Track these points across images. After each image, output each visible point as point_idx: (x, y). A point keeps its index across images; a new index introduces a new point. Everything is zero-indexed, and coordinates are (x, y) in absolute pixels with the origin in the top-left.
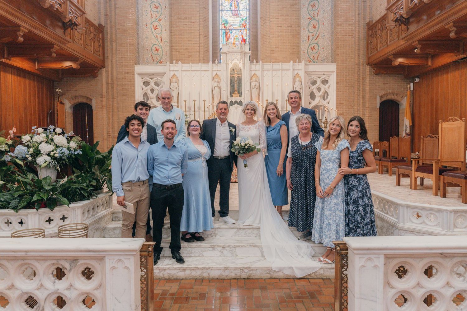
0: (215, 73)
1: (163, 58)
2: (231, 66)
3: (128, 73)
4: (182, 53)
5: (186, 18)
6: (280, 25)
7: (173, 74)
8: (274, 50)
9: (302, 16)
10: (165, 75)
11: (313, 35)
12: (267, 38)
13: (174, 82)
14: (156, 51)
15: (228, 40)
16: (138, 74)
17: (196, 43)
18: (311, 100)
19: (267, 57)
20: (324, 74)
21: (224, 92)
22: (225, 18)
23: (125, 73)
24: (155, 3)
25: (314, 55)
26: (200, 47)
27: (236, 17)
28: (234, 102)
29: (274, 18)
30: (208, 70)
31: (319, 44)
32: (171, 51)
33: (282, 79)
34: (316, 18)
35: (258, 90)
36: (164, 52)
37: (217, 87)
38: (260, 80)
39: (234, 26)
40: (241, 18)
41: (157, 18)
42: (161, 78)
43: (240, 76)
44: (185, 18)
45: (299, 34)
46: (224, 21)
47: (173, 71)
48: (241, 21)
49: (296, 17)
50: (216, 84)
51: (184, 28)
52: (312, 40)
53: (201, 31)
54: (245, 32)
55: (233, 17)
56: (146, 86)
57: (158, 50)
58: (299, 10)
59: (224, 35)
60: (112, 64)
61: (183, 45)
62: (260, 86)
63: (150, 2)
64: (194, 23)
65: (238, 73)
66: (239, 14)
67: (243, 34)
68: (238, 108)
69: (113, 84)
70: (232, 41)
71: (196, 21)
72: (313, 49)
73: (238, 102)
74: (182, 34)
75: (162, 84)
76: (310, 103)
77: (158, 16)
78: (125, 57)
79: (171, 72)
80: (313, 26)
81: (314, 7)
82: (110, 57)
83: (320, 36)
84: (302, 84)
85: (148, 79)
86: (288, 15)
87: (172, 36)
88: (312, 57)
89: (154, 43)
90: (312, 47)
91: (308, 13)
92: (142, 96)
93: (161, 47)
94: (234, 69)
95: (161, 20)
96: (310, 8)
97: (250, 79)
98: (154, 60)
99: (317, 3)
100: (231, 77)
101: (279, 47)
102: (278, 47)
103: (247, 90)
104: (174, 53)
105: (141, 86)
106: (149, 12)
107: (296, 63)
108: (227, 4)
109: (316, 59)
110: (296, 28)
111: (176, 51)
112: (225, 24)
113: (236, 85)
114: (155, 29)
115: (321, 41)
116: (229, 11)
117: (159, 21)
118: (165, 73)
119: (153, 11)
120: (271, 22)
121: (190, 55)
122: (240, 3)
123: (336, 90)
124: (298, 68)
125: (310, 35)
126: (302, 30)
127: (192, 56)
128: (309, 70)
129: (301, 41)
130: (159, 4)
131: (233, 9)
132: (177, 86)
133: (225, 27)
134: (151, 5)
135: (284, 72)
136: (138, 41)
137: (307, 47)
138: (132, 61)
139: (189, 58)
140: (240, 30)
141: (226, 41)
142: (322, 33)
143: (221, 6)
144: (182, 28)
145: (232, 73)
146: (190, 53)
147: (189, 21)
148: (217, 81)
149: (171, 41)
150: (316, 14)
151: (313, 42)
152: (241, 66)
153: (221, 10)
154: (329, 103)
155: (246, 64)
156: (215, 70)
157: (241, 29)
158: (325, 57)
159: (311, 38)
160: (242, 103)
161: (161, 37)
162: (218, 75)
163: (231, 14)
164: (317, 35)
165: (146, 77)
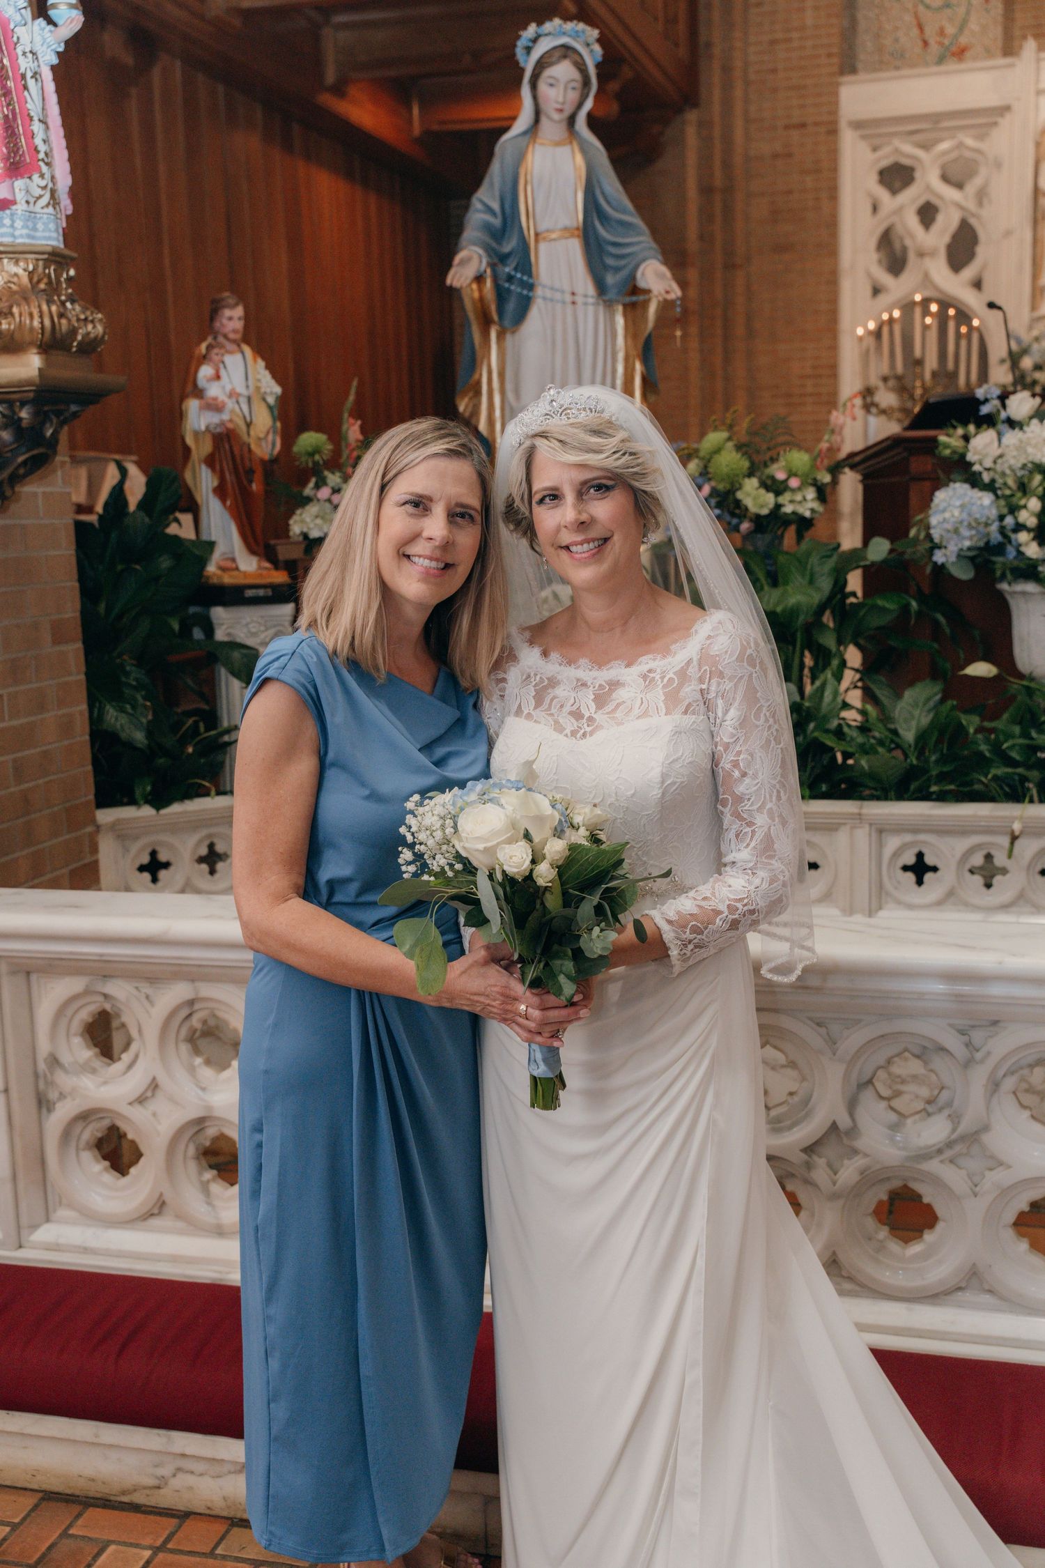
3: (803, 125)
10: (1005, 122)
16: (858, 125)
23: (787, 127)
42: (981, 138)
56: (894, 192)
60: (727, 86)
69: (729, 190)
75: (983, 172)
78: (789, 40)
82: (717, 51)
85: (908, 148)
92: (873, 242)
98: (926, 43)
105: (870, 195)
118: (1007, 109)
138: (829, 55)
165: (897, 143)
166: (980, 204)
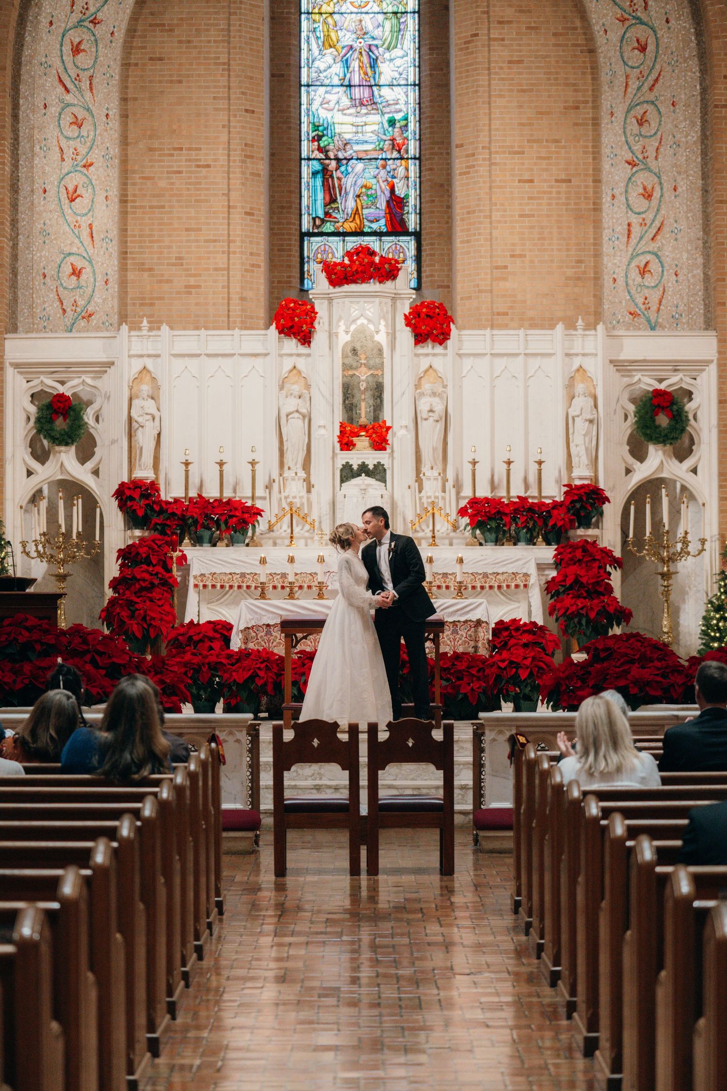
0: (288, 363)
1: (97, 299)
2: (344, 338)
4: (162, 275)
5: (181, 149)
6: (526, 177)
7: (140, 367)
8: (506, 267)
9: (606, 151)
10: (111, 372)
11: (643, 224)
12: (480, 223)
13: (145, 396)
14: (74, 278)
15: (333, 200)
16: (16, 366)
17: (215, 241)
18: (631, 460)
19: (480, 291)
20: (676, 370)
21: (322, 431)
22: (323, 114)
24: (75, 110)
25: (646, 292)
26: (229, 253)
27: (364, 111)
28: (355, 467)
29: (504, 153)
30: (266, 355)
31: (663, 258)
32: (123, 268)
33: (527, 387)
34: (652, 164)
35: (440, 426)
36: (99, 277)
37: (296, 415)
38: (450, 390)
39: (356, 148)
40: (387, 116)
41: (79, 158)
42: (96, 379)
43: (380, 373)
44: (175, 149)
45: (597, 208)
46: (316, 127)
47: (142, 356)
48: (386, 125)
49: (587, 147)
50: (291, 405)
51: (172, 184)
52: (641, 238)
53: (234, 195)
54: (401, 171)
55: (352, 111)
57: (80, 272)
58: (596, 122)
59: (319, 181)
61: (170, 247)
62: (450, 410)
63: (59, 109)
64: (208, 166)
65: (372, 362)
66: (379, 100)
67: (394, 177)
68: (371, 491)
70: (351, 204)
71: (215, 160)
72: (644, 271)
73: (371, 467)
74: (163, 207)
75: (98, 399)
76: (628, 471)
77: (83, 150)
79: (134, 361)
80: (641, 191)
81: (646, 125)
83: (666, 229)
84: (596, 406)
85: (49, 382)
86: (557, 141)
87: (126, 213)
88: (640, 300)
89: (67, 250)
90: (642, 265)
91: (627, 142)
92: (28, 441)
93: (90, 262)
94: (358, 347)
95: (91, 165)
96: (634, 127)
97: (412, 387)
98: (64, 311)
99: (655, 112)
100: (344, 376)
101: (525, 256)
102: (520, 256)
103: (404, 423)
104: (131, 276)
106: (55, 142)
107: (576, 329)
108: (331, 61)
109: (654, 308)
110: (587, 187)
111: (142, 267)
112: (319, 138)
113: (363, 404)
114: (72, 200)
115: (668, 247)
116: (336, 90)
117: (84, 170)
118: (113, 363)
119: (68, 138)
120: (495, 164)
121: (192, 283)
122: (380, 59)
123: (719, 425)
124: (583, 348)
125: (635, 220)
126: (606, 199)
127: (199, 287)
128: (622, 357)
129: (605, 238)
130: (88, 110)
131: (356, 81)
132: (153, 410)
133: (320, 149)
134: (59, 120)
135: (534, 363)
136: (15, 247)
137: (625, 261)
139: (190, 293)
140: (380, 162)
141: (326, 205)
142: (672, 221)
143: (304, 72)
144: (162, 184)
145: (347, 361)
146: (195, 275)
147: (190, 160)
148: (297, 393)
149: (123, 231)
150: (651, 153)
151: (642, 247)
152: (382, 338)
153: (308, 86)
154: (694, 471)
155: (398, 334)
156: (291, 355)
157: (385, 159)
158: (681, 308)
159: (636, 230)
160: (385, 470)
161: (91, 226)
162: (299, 372)
163: (346, 102)
164: (657, 224)
165: (42, 378)
166: (97, 420)
